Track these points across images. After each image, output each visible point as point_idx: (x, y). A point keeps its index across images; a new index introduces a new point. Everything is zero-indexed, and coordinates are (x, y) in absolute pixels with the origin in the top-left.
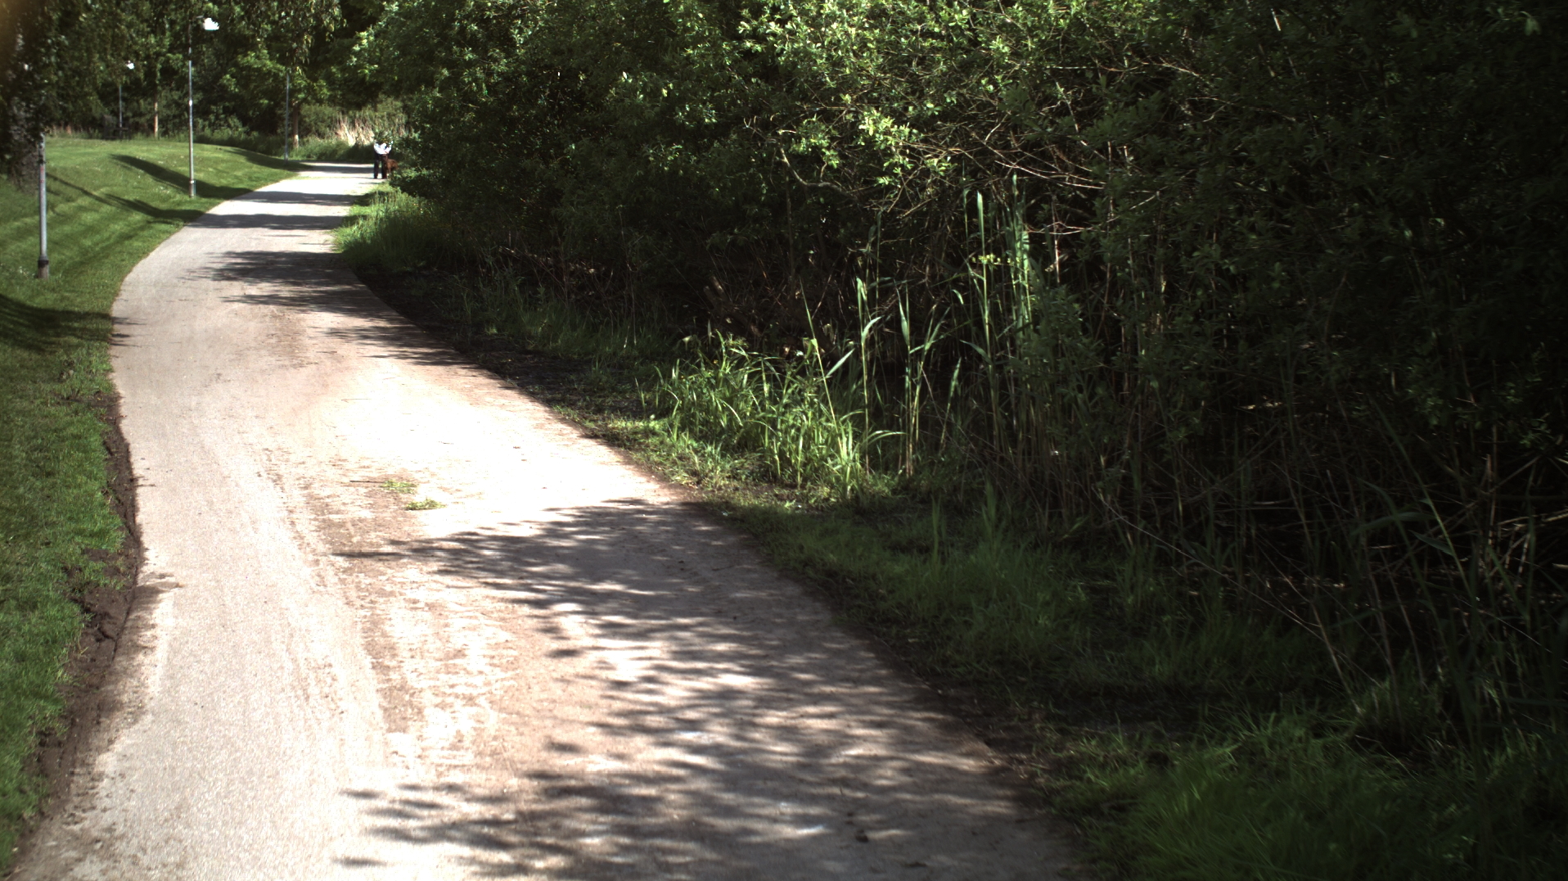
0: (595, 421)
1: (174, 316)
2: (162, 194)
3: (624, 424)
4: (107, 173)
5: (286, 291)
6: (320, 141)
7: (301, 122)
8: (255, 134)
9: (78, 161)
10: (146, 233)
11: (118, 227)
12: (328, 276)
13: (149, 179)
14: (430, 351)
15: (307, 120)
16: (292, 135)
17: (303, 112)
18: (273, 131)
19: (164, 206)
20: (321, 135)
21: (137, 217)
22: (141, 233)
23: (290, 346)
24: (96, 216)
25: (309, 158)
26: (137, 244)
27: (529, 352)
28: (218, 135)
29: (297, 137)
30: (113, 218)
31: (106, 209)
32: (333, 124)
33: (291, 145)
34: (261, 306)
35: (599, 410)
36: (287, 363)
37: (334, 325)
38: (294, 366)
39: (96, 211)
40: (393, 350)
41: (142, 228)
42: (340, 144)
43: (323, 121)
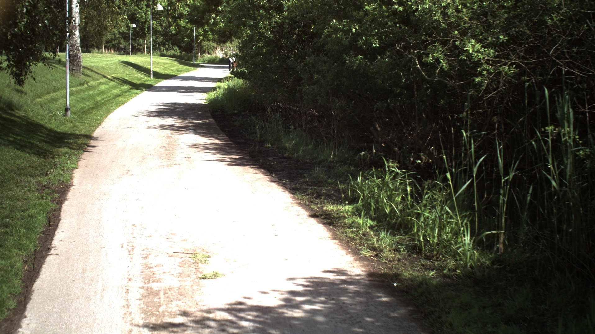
0: (316, 204)
1: (121, 136)
2: (138, 77)
3: (332, 208)
4: (116, 68)
5: (179, 123)
6: (209, 56)
7: (202, 48)
8: (184, 53)
9: (105, 63)
10: (127, 94)
11: (116, 91)
12: (199, 115)
13: (134, 71)
14: (237, 157)
15: (204, 47)
16: (198, 53)
17: (202, 44)
18: (191, 52)
19: (138, 82)
20: (209, 54)
21: (126, 87)
22: (125, 94)
23: (170, 153)
24: (107, 86)
25: (204, 62)
26: (121, 99)
27: (285, 158)
28: (169, 53)
29: (200, 54)
30: (114, 87)
31: (112, 83)
32: (214, 49)
33: (197, 58)
34: (163, 130)
35: (319, 196)
36: (165, 164)
37: (195, 142)
38: (168, 166)
39: (108, 84)
40: (219, 156)
41: (126, 92)
42: (216, 57)
43: (211, 48)
